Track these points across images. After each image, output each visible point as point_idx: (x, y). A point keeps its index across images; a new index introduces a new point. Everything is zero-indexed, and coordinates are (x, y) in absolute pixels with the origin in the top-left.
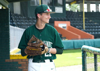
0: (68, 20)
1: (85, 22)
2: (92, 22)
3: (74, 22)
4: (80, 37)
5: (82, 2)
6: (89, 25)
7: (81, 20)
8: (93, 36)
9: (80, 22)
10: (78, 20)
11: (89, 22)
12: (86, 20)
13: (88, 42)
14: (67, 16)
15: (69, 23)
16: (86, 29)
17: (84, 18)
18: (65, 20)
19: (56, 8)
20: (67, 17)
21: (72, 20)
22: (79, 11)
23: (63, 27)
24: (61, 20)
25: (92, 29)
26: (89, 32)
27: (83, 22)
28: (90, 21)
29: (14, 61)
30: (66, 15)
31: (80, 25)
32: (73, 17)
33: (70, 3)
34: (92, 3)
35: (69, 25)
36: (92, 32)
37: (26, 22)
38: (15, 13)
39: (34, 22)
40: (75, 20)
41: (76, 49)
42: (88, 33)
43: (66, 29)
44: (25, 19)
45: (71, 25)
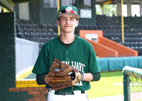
0: (100, 29)
1: (125, 32)
2: (134, 32)
3: (107, 32)
4: (117, 53)
5: (120, 2)
6: (130, 36)
7: (118, 28)
8: (136, 52)
9: (117, 32)
10: (114, 28)
11: (130, 32)
12: (125, 28)
13: (129, 61)
14: (99, 22)
15: (100, 32)
16: (126, 41)
17: (123, 26)
18: (95, 29)
19: (82, 11)
20: (97, 24)
21: (105, 28)
22: (116, 15)
23: (93, 39)
24: (90, 29)
25: (135, 41)
26: (130, 46)
27: (121, 32)
28: (132, 30)
29: (22, 90)
30: (96, 22)
31: (117, 36)
32: (106, 24)
33: (101, 4)
34: (134, 4)
35: (102, 36)
36: (134, 46)
37: (38, 31)
38: (20, 18)
39: (49, 31)
40: (109, 28)
41: (112, 71)
42: (128, 48)
43: (96, 42)
44: (36, 27)
45: (104, 36)
